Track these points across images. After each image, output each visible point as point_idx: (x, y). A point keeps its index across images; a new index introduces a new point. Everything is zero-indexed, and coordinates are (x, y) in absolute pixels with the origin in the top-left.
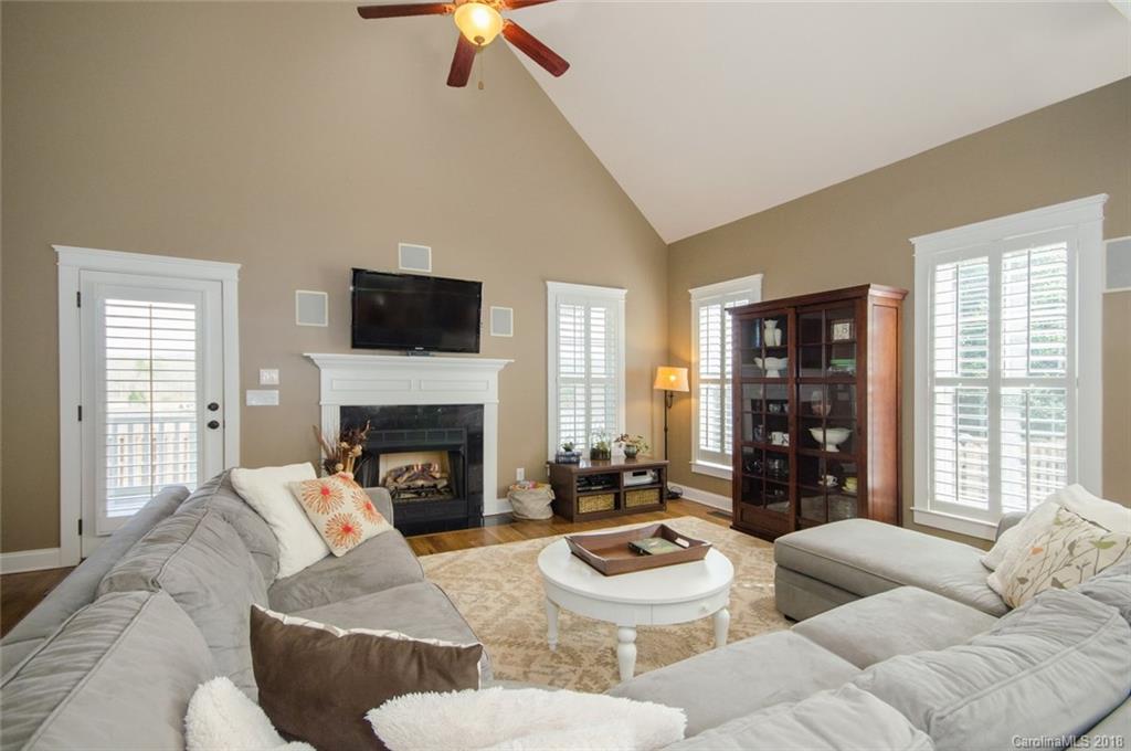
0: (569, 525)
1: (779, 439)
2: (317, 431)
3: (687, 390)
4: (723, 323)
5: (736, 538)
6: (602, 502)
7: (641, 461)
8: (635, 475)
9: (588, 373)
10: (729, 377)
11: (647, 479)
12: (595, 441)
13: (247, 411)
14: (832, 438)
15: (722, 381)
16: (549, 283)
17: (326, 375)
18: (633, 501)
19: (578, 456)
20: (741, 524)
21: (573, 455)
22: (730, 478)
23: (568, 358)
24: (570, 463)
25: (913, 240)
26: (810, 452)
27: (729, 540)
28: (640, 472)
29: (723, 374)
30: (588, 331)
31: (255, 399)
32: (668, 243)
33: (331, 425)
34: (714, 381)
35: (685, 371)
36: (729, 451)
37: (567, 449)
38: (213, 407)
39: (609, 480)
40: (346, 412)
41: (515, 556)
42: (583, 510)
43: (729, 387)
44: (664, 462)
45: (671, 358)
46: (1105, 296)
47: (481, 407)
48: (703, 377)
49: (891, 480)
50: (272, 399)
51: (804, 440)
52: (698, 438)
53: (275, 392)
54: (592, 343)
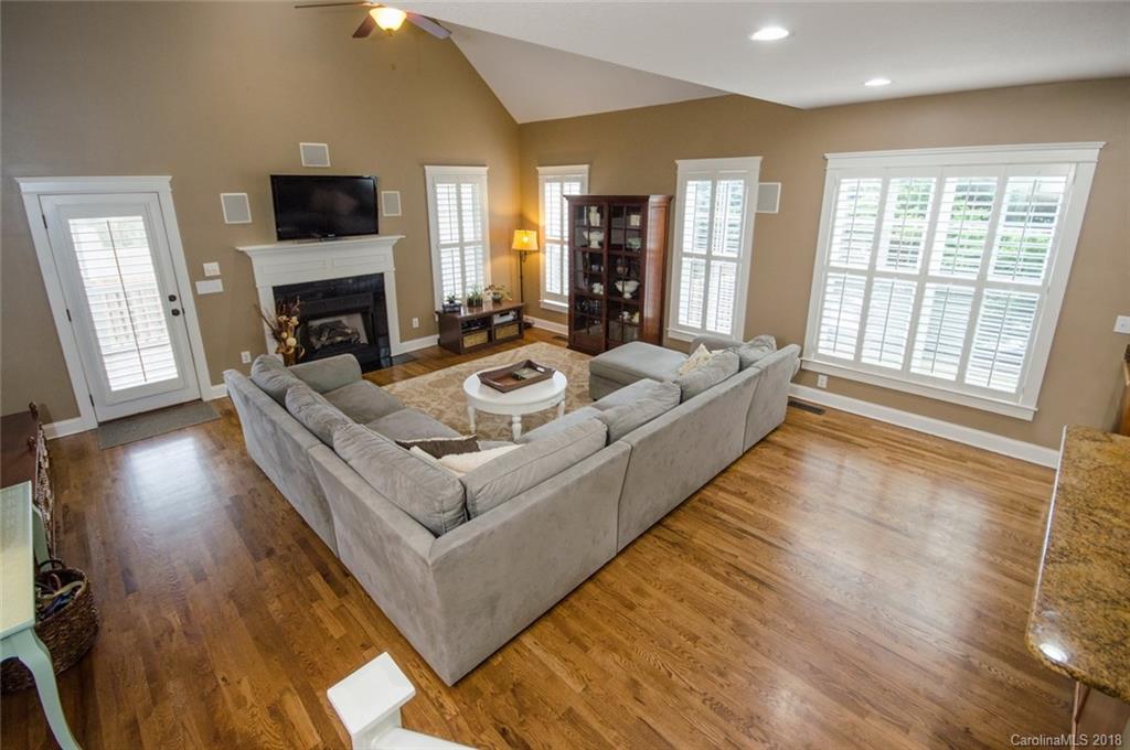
0: (459, 357)
1: (598, 288)
2: (257, 307)
3: (536, 248)
4: (562, 205)
5: (571, 355)
6: (478, 338)
7: (505, 306)
8: (502, 315)
9: (461, 239)
10: (566, 239)
11: (510, 317)
12: (470, 292)
13: (200, 300)
14: (628, 288)
15: (561, 242)
16: (427, 167)
17: (257, 263)
18: (500, 334)
19: (460, 306)
20: (575, 344)
21: (456, 306)
22: (567, 312)
23: (446, 229)
24: (455, 312)
25: (677, 162)
26: (614, 298)
27: (566, 356)
28: (504, 313)
29: (562, 237)
30: (459, 205)
31: (204, 288)
32: (519, 122)
33: (267, 303)
34: (557, 242)
35: (535, 233)
36: (566, 293)
37: (451, 302)
38: (172, 298)
39: (484, 322)
40: (278, 291)
41: (430, 384)
42: (466, 345)
43: (566, 247)
44: (521, 304)
45: (523, 222)
46: (757, 214)
47: (382, 275)
48: (548, 238)
49: (658, 314)
50: (216, 287)
51: (612, 291)
52: (545, 284)
53: (219, 281)
54: (464, 214)
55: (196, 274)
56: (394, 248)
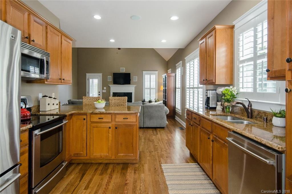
9: (150, 87)
13: (103, 93)
16: (143, 72)
17: (111, 88)
30: (150, 80)
32: (167, 61)
38: (99, 92)
40: (113, 93)
47: (132, 93)
53: (106, 90)
54: (151, 82)
55: (103, 89)
56: (135, 87)
